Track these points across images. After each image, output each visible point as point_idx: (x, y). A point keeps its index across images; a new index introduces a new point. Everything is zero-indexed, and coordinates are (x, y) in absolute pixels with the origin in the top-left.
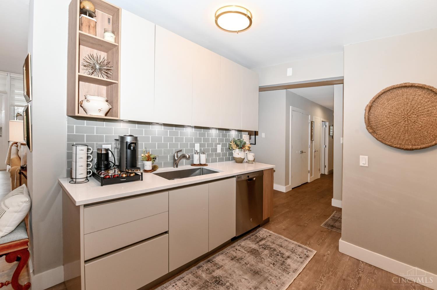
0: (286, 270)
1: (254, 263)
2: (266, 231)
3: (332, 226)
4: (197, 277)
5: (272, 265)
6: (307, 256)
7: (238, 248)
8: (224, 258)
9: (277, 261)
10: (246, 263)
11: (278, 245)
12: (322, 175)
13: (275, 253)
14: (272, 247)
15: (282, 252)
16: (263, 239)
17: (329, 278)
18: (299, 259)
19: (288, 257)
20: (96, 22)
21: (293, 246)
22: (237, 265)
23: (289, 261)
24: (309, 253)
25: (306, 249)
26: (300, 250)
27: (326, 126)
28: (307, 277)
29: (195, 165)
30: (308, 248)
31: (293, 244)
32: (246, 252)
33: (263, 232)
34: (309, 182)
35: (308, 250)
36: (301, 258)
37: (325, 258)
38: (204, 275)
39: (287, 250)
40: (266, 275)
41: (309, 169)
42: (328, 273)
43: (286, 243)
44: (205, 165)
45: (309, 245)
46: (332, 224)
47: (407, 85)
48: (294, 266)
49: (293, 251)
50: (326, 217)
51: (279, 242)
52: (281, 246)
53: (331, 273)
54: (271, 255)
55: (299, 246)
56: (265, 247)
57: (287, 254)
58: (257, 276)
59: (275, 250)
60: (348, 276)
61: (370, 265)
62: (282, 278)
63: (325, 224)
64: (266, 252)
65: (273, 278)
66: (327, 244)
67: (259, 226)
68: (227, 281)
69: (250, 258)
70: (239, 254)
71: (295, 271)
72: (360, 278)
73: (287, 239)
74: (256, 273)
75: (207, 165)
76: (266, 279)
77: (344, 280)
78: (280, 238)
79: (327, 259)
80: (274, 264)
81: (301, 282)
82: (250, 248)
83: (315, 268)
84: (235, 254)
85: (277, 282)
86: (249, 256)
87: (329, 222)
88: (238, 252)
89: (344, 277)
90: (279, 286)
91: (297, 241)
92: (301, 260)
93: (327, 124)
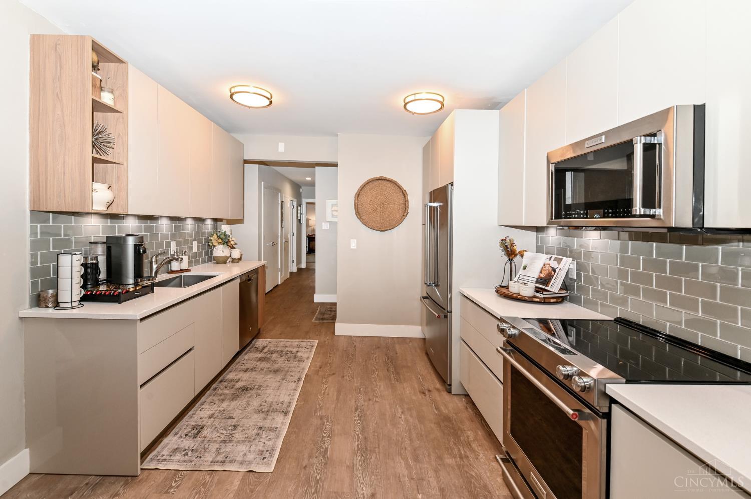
0: (300, 360)
1: (269, 366)
2: (262, 341)
3: (322, 319)
4: (221, 395)
5: (287, 362)
6: (313, 346)
7: (245, 362)
8: (236, 374)
9: (289, 358)
10: (261, 369)
11: (283, 347)
12: (291, 273)
13: (284, 353)
14: (278, 350)
15: (289, 350)
16: (264, 348)
17: (334, 354)
18: (307, 350)
19: (297, 352)
20: (101, 81)
21: (296, 343)
22: (254, 373)
23: (299, 354)
24: (313, 344)
25: (309, 341)
26: (304, 344)
27: (293, 206)
28: (319, 359)
29: (173, 272)
30: (310, 340)
31: (296, 342)
32: (255, 362)
33: (260, 342)
34: (279, 284)
35: (311, 342)
36: (307, 349)
37: (327, 342)
38: (226, 391)
39: (294, 347)
40: (286, 369)
41: (280, 267)
42: (333, 351)
43: (290, 343)
44: (187, 270)
45: (310, 338)
46: (321, 317)
47: (382, 178)
48: (305, 355)
49: (299, 347)
50: (314, 313)
51: (282, 344)
52: (286, 347)
53: (335, 350)
54: (281, 356)
55: (302, 341)
56: (272, 352)
57: (295, 350)
58: (278, 373)
59: (282, 351)
60: (347, 348)
61: (359, 337)
62: (300, 366)
63: (316, 319)
64: (275, 355)
65: (293, 369)
66: (323, 333)
67: (253, 339)
68: (254, 386)
69: (262, 364)
70: (249, 366)
71: (308, 358)
72: (355, 346)
73: (288, 340)
74: (276, 371)
75: (190, 270)
76: (288, 371)
77: (345, 351)
78: (281, 341)
79: (328, 343)
80: (288, 360)
81: (316, 363)
82: (257, 357)
83: (322, 351)
84: (245, 368)
85: (298, 369)
86: (261, 364)
87: (319, 317)
88: (246, 365)
89: (345, 349)
90: (301, 371)
91: (299, 339)
92: (309, 350)
93: (295, 204)
